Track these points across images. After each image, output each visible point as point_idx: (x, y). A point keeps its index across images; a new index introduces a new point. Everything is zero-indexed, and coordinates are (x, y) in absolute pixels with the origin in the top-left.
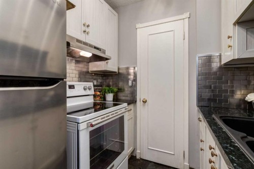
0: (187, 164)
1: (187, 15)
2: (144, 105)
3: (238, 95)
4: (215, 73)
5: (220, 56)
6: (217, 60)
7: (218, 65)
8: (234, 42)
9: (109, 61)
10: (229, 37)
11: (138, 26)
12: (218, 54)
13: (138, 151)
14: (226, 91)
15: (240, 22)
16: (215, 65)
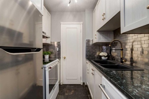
0: (82, 81)
1: (82, 23)
2: (64, 60)
3: (97, 54)
4: (91, 46)
5: (93, 40)
6: (92, 42)
7: (92, 43)
8: (97, 37)
9: (48, 39)
10: (96, 35)
11: (61, 23)
12: (92, 39)
13: (61, 81)
14: (94, 52)
15: (99, 31)
16: (91, 43)
